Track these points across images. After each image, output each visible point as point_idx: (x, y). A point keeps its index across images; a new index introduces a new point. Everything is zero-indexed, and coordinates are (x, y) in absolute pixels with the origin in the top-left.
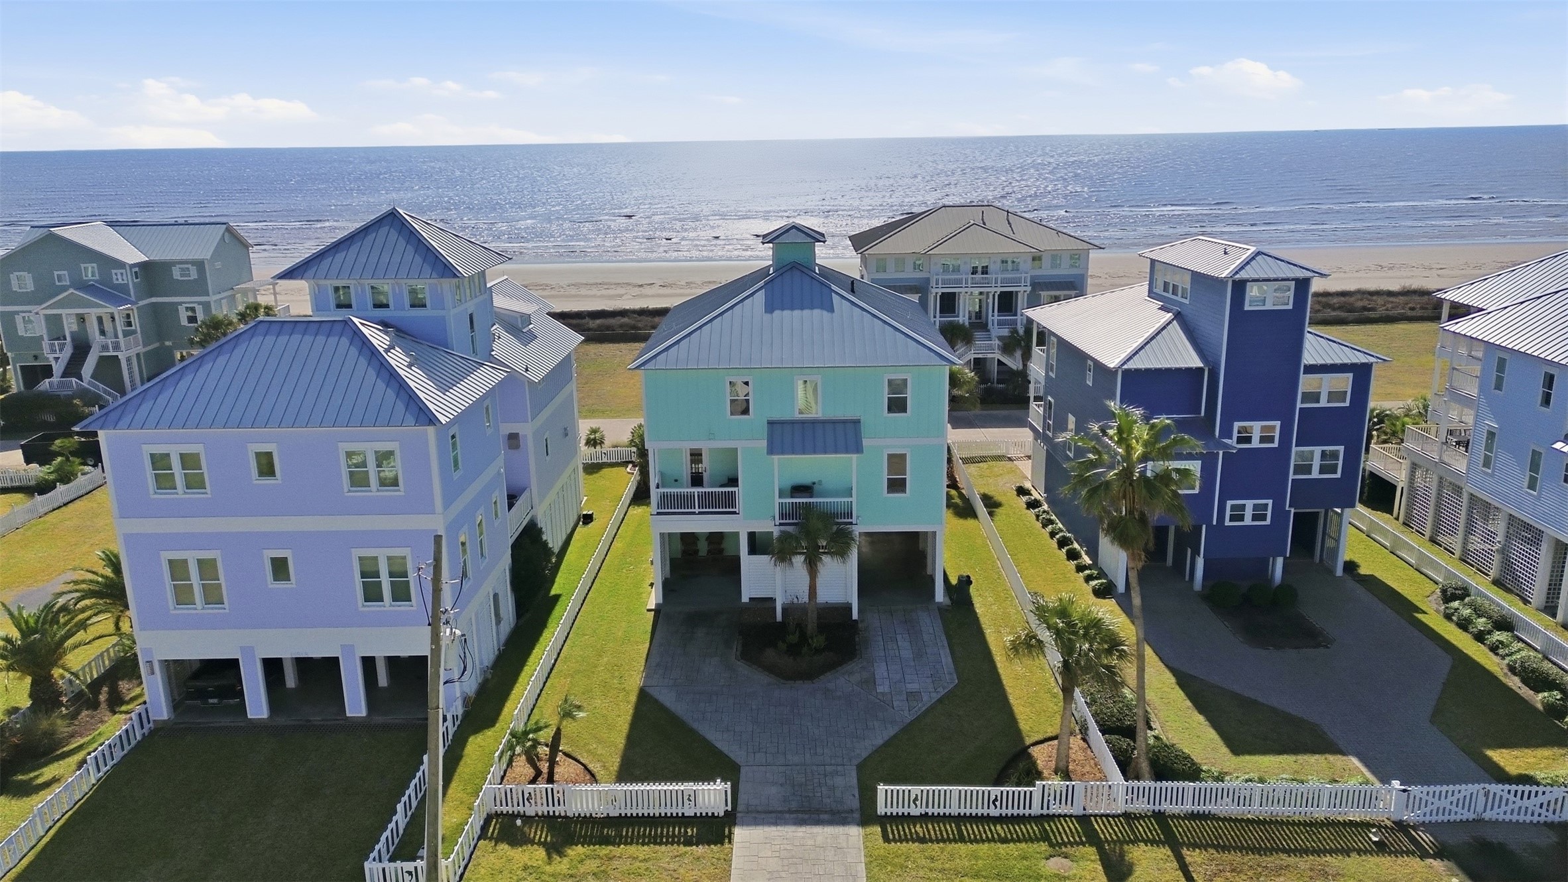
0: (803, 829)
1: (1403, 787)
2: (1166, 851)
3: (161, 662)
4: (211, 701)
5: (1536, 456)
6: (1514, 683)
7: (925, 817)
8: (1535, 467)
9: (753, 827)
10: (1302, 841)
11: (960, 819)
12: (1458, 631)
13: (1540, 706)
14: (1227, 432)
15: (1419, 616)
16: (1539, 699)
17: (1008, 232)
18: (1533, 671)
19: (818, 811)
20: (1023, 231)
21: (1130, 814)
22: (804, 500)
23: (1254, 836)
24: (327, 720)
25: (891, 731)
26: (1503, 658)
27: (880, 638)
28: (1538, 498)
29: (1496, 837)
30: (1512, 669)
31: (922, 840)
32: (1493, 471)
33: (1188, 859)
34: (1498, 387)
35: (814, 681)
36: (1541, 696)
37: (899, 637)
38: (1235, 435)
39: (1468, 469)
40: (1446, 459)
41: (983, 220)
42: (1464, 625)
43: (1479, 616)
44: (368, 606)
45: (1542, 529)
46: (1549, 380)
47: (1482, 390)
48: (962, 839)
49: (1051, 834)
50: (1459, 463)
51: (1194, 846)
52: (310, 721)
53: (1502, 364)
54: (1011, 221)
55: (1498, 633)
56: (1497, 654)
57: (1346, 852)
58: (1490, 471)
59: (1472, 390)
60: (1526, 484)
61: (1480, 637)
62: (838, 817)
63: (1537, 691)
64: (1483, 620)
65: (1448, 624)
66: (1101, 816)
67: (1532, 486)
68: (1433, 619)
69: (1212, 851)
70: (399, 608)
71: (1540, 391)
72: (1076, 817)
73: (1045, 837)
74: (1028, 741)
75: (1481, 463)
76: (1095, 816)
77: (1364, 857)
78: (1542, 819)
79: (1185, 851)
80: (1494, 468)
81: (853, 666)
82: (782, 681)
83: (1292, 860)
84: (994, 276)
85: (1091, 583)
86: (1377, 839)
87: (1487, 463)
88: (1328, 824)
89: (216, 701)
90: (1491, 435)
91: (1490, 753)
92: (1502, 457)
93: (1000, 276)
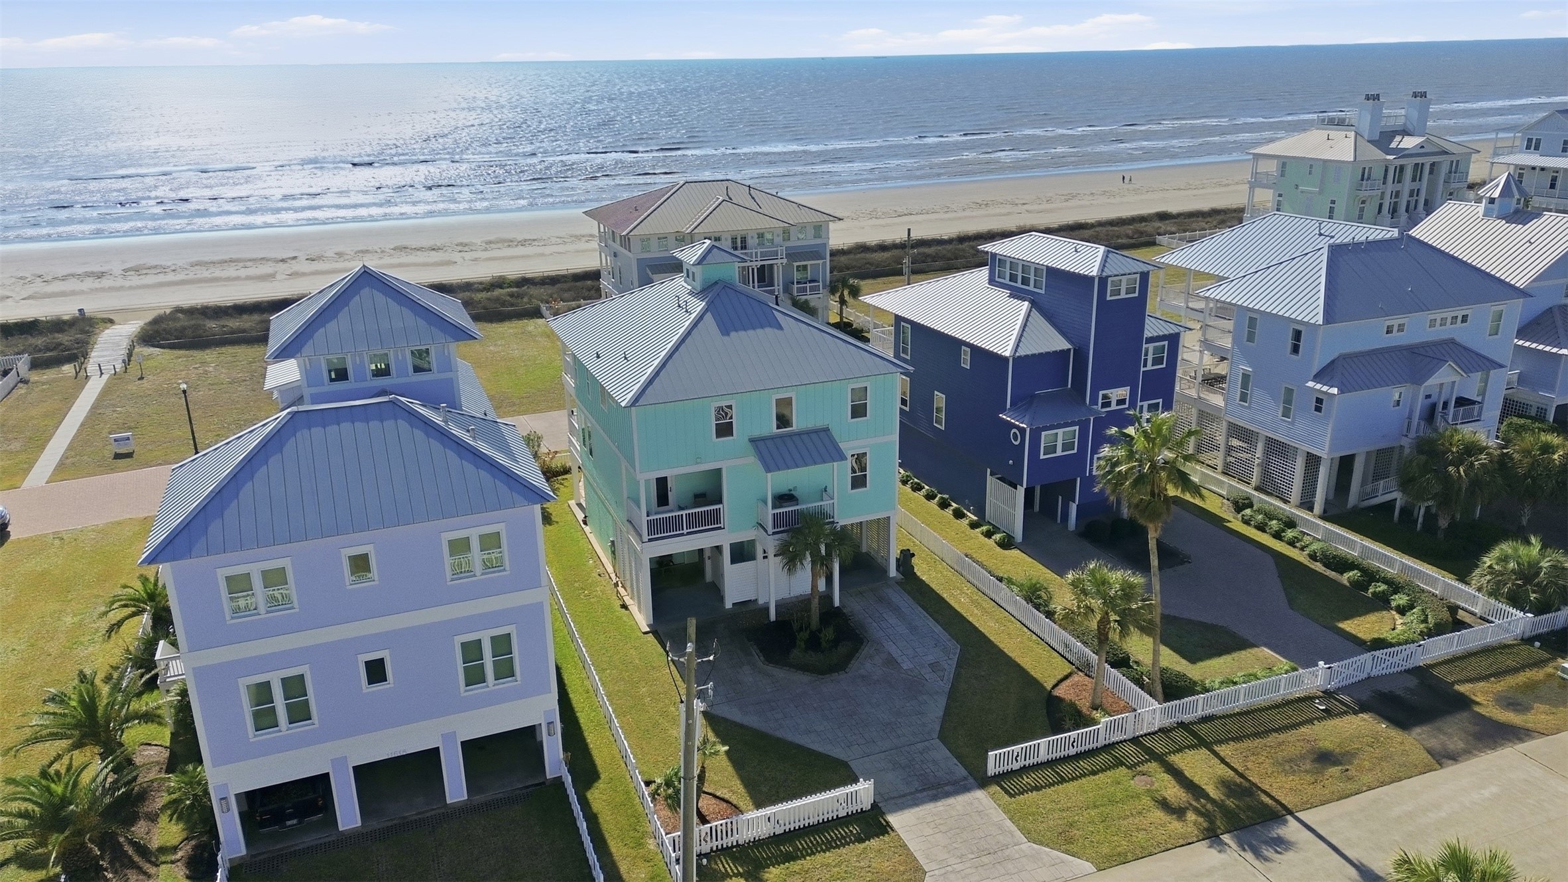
0: (939, 804)
1: (1328, 666)
2: (1204, 752)
3: (237, 796)
4: (289, 823)
5: (1289, 392)
6: (1318, 567)
7: (1024, 769)
8: (1288, 401)
9: (900, 813)
10: (1280, 719)
11: (1050, 763)
12: (1259, 533)
13: (1346, 583)
14: (1094, 401)
15: (1228, 524)
16: (1345, 578)
17: (755, 207)
18: (1335, 557)
19: (939, 785)
20: (767, 205)
21: (1163, 728)
22: (790, 509)
23: (1249, 725)
24: (423, 813)
25: (942, 702)
26: (1302, 549)
27: (870, 620)
28: (1292, 423)
29: (1386, 688)
30: (1313, 557)
31: (1037, 788)
32: (1250, 404)
33: (1222, 754)
34: (1251, 338)
35: (847, 670)
36: (1346, 575)
37: (885, 615)
38: (1100, 401)
39: (1226, 405)
40: (1202, 395)
41: (728, 195)
42: (1261, 528)
43: (1271, 519)
44: (472, 690)
45: (1297, 446)
46: (1297, 335)
47: (1235, 341)
48: (1063, 780)
49: (1123, 759)
50: (1217, 400)
51: (1220, 742)
52: (405, 818)
53: (1252, 322)
54: (754, 196)
55: (1290, 531)
56: (1295, 547)
57: (1310, 721)
58: (1247, 405)
59: (1227, 342)
60: (1280, 413)
61: (1277, 536)
62: (960, 788)
63: (1342, 573)
64: (1274, 522)
65: (1249, 528)
66: (1145, 735)
67: (1286, 413)
68: (1237, 525)
69: (1232, 743)
70: (504, 685)
71: (1289, 342)
72: (1129, 740)
73: (1119, 763)
74: (1049, 688)
75: (1238, 398)
76: (1142, 736)
77: (1323, 723)
78: (1403, 669)
79: (1216, 748)
80: (1250, 403)
81: (866, 650)
82: (820, 676)
83: (1282, 737)
84: (754, 251)
85: (993, 537)
86: (1324, 708)
87: (1243, 398)
88: (1288, 703)
89: (295, 822)
90: (1246, 377)
91: (1341, 625)
92: (1256, 393)
93: (759, 251)
